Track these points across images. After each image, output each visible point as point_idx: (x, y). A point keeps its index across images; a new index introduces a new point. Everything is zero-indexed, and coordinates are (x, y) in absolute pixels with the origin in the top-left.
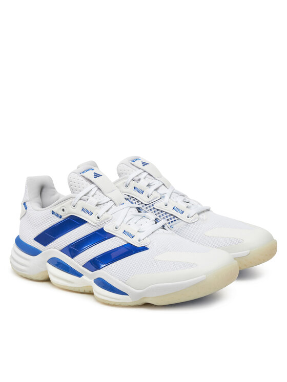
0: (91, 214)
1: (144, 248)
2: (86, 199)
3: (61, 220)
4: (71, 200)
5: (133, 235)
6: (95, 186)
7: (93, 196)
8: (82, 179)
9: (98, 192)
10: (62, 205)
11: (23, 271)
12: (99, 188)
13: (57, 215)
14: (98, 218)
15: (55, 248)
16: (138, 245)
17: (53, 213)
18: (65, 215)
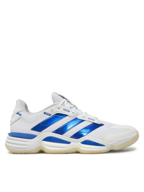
0: (69, 112)
2: (65, 105)
3: (50, 116)
4: (57, 106)
5: (94, 119)
6: (66, 100)
10: (51, 109)
11: (24, 149)
13: (47, 114)
14: (73, 113)
15: (49, 132)
17: (45, 113)
18: (53, 114)
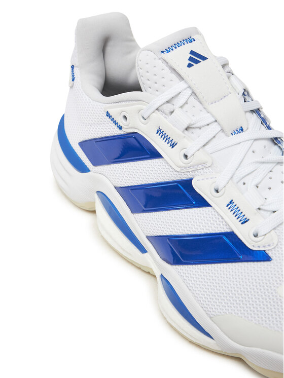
0: (173, 146)
1: (262, 257)
2: (168, 112)
4: (140, 106)
5: (247, 216)
6: (186, 86)
7: (181, 107)
8: (164, 66)
9: (192, 100)
10: (124, 109)
12: (194, 93)
13: (115, 122)
14: (186, 156)
15: (108, 179)
16: (251, 243)
17: (108, 114)
18: (127, 129)
